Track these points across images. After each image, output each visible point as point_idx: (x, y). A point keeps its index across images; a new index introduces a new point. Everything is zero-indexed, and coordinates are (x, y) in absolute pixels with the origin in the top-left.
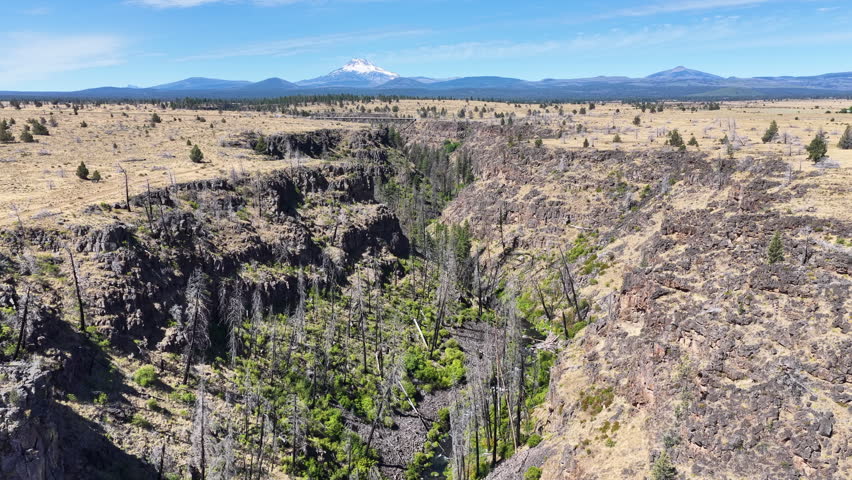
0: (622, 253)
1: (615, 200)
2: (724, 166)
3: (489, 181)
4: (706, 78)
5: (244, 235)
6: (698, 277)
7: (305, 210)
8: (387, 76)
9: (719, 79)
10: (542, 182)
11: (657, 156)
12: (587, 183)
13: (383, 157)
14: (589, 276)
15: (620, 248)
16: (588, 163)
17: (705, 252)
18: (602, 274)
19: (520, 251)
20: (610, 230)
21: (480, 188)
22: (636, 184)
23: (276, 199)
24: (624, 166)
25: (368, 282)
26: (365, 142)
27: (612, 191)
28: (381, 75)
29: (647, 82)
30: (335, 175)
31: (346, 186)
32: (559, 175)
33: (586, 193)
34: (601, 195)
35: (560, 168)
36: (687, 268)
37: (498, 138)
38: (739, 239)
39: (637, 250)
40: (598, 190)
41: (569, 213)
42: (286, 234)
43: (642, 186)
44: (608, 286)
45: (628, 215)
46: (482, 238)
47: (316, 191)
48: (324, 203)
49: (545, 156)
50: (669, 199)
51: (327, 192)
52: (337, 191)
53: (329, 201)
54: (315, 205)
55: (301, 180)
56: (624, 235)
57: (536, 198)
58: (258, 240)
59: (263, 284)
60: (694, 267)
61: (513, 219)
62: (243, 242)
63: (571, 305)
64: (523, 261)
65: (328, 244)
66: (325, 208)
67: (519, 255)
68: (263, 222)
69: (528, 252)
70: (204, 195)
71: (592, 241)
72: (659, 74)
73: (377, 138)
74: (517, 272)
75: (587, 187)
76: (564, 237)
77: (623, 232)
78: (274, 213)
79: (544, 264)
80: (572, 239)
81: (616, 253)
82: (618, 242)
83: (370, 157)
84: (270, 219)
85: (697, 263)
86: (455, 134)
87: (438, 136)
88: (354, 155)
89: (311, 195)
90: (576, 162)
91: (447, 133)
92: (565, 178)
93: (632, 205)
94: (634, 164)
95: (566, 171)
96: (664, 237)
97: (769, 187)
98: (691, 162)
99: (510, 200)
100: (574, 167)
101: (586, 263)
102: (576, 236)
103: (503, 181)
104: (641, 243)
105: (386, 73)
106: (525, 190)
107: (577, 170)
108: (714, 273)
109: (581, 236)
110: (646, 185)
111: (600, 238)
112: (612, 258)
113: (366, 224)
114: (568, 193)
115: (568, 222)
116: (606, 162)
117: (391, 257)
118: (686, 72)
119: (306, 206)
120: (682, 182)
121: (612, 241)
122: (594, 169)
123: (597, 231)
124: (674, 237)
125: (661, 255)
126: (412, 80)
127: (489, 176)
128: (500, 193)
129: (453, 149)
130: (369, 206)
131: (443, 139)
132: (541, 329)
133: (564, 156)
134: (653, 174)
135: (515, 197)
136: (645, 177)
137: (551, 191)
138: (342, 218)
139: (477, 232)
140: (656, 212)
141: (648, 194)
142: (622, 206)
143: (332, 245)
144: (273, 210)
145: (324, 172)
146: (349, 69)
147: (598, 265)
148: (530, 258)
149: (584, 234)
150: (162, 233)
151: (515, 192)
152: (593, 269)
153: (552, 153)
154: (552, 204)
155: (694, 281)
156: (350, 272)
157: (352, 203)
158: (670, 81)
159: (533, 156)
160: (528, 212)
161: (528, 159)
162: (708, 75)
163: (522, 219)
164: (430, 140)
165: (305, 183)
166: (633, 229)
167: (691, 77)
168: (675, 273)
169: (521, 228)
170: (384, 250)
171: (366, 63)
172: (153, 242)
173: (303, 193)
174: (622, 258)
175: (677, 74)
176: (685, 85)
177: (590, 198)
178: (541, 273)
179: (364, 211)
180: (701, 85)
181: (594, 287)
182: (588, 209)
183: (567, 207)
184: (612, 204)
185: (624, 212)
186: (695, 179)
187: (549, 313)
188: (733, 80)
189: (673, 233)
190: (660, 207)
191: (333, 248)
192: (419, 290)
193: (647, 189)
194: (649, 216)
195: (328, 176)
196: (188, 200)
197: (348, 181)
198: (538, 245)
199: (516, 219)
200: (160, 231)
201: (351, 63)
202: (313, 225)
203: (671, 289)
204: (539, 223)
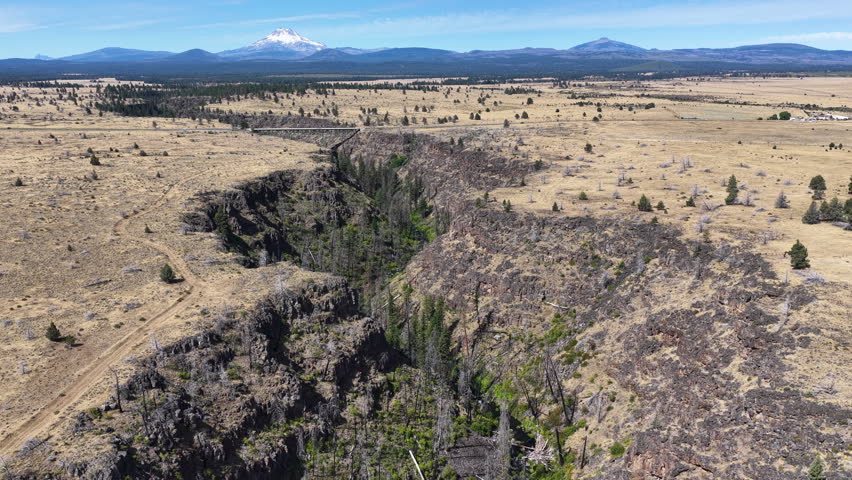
0: (603, 343)
1: (590, 275)
2: (700, 250)
3: (456, 242)
4: (630, 50)
5: (238, 402)
6: (718, 457)
7: (292, 343)
8: (313, 46)
9: (643, 51)
10: (515, 253)
11: (628, 227)
12: (561, 255)
13: (339, 197)
14: (571, 366)
15: (601, 335)
16: (559, 231)
17: (723, 426)
18: (585, 365)
19: (496, 329)
20: (587, 311)
21: (448, 249)
22: (609, 259)
23: (266, 344)
24: (596, 235)
25: (360, 416)
26: (319, 183)
27: (586, 265)
28: (307, 45)
29: (573, 54)
30: (319, 295)
31: (331, 306)
32: (531, 246)
33: (560, 266)
34: (575, 268)
35: (533, 238)
36: (706, 444)
37: (448, 159)
38: (758, 416)
39: (618, 340)
40: (572, 263)
41: (544, 289)
42: (279, 386)
43: (617, 260)
44: (592, 381)
45: (605, 294)
46: (454, 309)
47: (301, 318)
48: (311, 331)
49: (515, 222)
50: (646, 282)
51: (314, 315)
52: (323, 313)
53: (315, 327)
54: (301, 333)
55: (286, 307)
56: (603, 319)
57: (509, 271)
58: (252, 403)
59: (263, 460)
60: (713, 443)
61: (486, 290)
62: (239, 410)
63: (556, 401)
64: (500, 341)
65: (319, 379)
66: (312, 335)
67: (495, 333)
68: (254, 377)
69: (504, 329)
70: (193, 356)
71: (570, 322)
72: (585, 45)
73: (331, 176)
74: (495, 354)
75: (561, 259)
76: (539, 315)
77: (600, 314)
78: (265, 361)
79: (522, 346)
80: (549, 318)
81: (597, 342)
82: (597, 328)
83: (326, 199)
84: (261, 368)
85: (716, 438)
86: (401, 147)
87: (383, 149)
88: (309, 198)
89: (298, 321)
90: (547, 230)
91: (394, 146)
92: (537, 249)
93: (608, 283)
94: (606, 235)
95: (538, 241)
96: (650, 338)
97: (768, 322)
98: (664, 238)
99: (482, 271)
100: (546, 236)
101: (566, 349)
102: (552, 315)
103: (472, 247)
104: (622, 332)
105: (312, 43)
106: (497, 260)
107: (549, 240)
108: (736, 456)
109: (558, 316)
110: (620, 260)
111: (578, 318)
112: (593, 347)
113: (355, 347)
114: (542, 267)
115: (544, 299)
116: (577, 230)
117: (380, 378)
118: (609, 43)
119: (293, 336)
120: (657, 261)
121: (591, 325)
122: (566, 239)
123: (574, 311)
124: (659, 337)
125: (647, 358)
126: (339, 52)
127: (456, 236)
128: (470, 260)
129: (401, 163)
130: (355, 323)
131: (389, 152)
132: (529, 429)
133: (535, 224)
134: (626, 249)
135: (487, 268)
136: (619, 251)
137: (524, 264)
138: (331, 346)
139: (449, 301)
140: (633, 296)
141: (624, 271)
142: (597, 283)
143: (323, 380)
144: (263, 357)
145: (308, 293)
146: (274, 38)
147: (579, 355)
148: (507, 337)
149: (561, 313)
150: (160, 437)
151: (486, 262)
152: (576, 358)
153: (522, 219)
154: (526, 279)
155: (715, 461)
156: (342, 407)
157: (338, 323)
158: (595, 53)
159: (503, 221)
160: (502, 286)
161: (498, 224)
162: (630, 46)
163: (495, 292)
164: (377, 154)
165: (290, 310)
166: (613, 313)
167: (616, 49)
168: (694, 448)
169: (495, 303)
170: (372, 371)
171: (291, 33)
172: (152, 452)
173: (289, 322)
174: (603, 348)
175: (602, 45)
176: (610, 58)
177: (564, 272)
178: (520, 357)
179: (351, 331)
180: (625, 57)
181: (577, 381)
182: (563, 284)
183: (542, 282)
184: (586, 279)
185: (600, 290)
186: (671, 262)
187: (533, 407)
188: (655, 52)
189: (659, 332)
190: (638, 291)
191: (324, 384)
192: (410, 410)
193: (622, 266)
194: (627, 301)
195: (312, 296)
196: (176, 369)
197: (333, 302)
198: (514, 324)
199: (489, 291)
200: (156, 434)
201: (275, 32)
202: (303, 359)
203: (691, 466)
204: (514, 299)
